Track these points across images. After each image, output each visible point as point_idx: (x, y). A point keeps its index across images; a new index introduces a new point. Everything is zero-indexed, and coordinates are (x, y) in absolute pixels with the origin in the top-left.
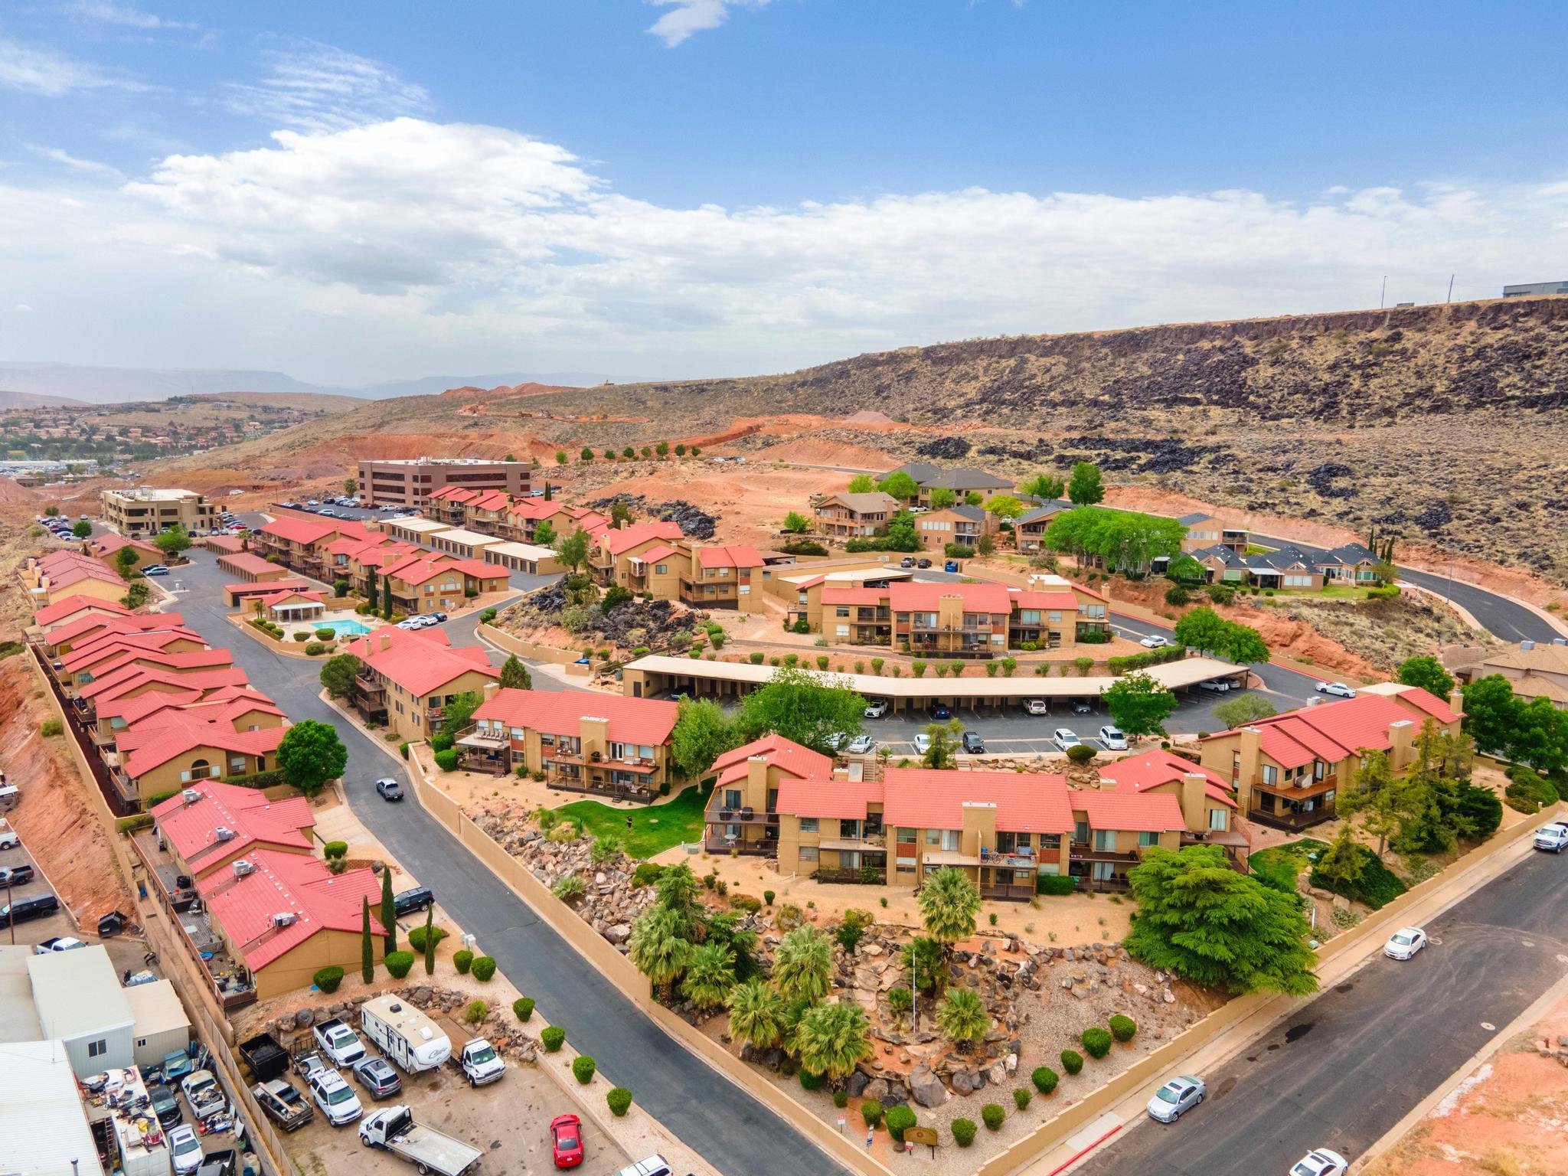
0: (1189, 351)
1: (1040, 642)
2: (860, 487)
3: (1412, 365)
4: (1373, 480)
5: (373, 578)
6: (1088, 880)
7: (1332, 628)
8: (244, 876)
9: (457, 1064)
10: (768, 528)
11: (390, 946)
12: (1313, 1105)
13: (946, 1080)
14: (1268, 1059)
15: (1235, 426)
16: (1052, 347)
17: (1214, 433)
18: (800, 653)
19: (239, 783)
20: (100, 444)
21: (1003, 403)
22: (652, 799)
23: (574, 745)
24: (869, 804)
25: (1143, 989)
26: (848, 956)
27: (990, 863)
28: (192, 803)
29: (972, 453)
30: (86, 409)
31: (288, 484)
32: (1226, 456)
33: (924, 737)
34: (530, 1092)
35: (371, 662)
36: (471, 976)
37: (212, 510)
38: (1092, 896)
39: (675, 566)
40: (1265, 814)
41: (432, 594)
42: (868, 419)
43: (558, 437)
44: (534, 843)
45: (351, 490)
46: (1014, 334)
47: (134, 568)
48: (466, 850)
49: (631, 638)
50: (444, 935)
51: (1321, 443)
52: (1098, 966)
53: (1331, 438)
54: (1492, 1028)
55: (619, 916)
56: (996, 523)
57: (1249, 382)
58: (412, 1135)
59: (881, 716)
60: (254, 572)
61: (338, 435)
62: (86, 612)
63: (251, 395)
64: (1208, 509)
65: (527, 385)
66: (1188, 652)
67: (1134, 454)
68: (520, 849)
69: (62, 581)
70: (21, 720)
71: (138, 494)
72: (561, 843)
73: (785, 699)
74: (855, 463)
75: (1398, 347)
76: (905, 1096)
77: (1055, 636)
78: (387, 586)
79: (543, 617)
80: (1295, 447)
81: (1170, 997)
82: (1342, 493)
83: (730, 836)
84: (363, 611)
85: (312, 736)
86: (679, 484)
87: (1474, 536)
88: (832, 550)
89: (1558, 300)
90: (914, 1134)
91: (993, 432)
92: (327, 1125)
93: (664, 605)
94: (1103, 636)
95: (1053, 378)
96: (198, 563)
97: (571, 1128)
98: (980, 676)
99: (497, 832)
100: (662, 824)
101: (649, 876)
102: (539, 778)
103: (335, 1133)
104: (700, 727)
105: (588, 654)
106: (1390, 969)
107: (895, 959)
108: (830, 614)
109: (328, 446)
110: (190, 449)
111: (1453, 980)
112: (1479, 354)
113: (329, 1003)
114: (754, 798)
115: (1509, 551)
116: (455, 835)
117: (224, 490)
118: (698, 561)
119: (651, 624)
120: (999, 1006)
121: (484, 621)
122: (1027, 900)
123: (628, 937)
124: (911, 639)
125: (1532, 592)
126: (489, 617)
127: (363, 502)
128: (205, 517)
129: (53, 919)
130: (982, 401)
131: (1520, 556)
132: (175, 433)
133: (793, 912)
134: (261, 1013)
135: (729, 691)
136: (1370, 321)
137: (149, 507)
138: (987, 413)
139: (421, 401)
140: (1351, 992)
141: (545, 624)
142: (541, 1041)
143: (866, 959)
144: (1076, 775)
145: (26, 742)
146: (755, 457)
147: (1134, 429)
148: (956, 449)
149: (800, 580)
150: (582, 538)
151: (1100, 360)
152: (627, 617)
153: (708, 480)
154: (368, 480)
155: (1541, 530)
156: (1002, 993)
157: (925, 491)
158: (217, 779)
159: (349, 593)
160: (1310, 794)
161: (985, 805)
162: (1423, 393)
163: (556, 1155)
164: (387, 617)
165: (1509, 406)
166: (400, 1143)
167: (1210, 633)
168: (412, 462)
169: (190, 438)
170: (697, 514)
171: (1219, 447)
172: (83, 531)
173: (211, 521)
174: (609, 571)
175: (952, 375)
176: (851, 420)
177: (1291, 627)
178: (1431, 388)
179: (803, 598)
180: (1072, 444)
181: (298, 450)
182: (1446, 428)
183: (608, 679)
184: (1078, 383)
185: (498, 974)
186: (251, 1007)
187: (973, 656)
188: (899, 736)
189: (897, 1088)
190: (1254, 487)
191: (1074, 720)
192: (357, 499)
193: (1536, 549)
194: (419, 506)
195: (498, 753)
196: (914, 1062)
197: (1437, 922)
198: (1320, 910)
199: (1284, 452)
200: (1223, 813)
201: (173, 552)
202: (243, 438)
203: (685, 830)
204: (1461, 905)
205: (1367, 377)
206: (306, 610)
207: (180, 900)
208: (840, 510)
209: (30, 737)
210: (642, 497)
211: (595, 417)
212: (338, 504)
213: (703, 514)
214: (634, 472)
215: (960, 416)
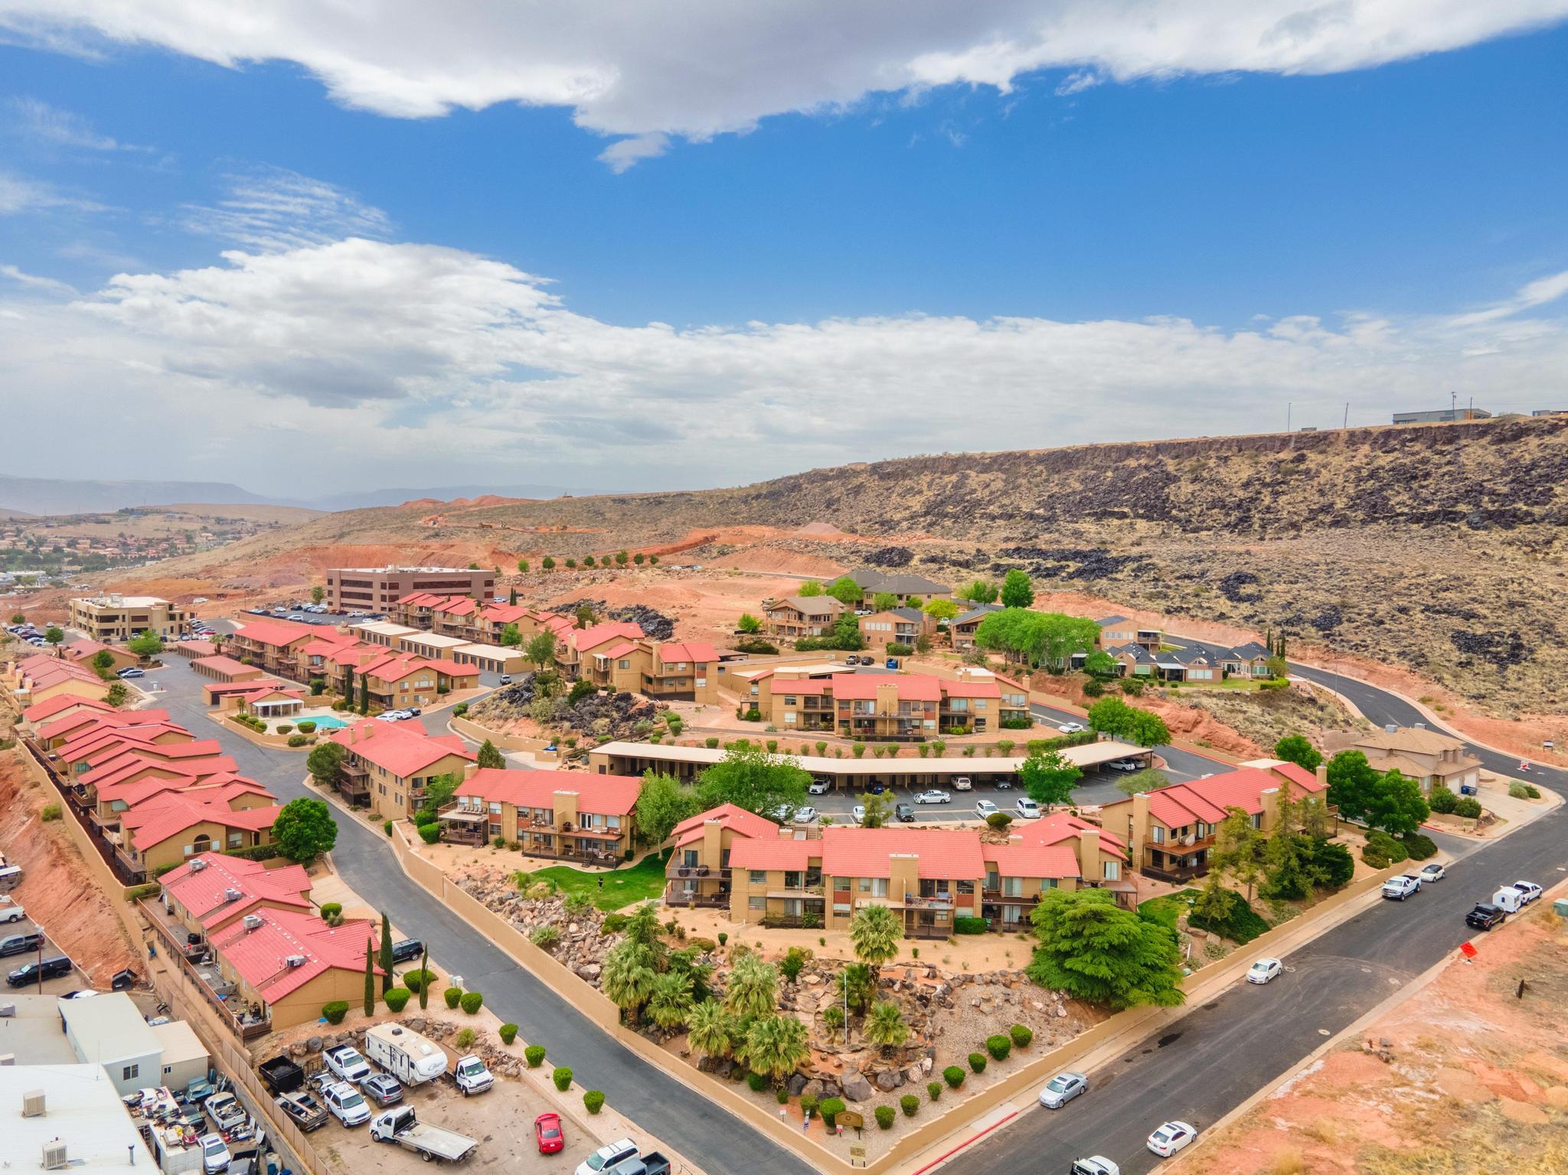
0: (1117, 469)
1: (967, 727)
2: (810, 592)
3: (1315, 483)
4: (1276, 587)
5: (349, 676)
6: (999, 922)
7: (1228, 715)
8: (254, 929)
9: (450, 1078)
10: (723, 629)
11: (388, 984)
12: (1175, 1092)
13: (872, 1080)
14: (1141, 1060)
15: (1159, 537)
16: (991, 464)
17: (1139, 544)
18: (751, 738)
19: (238, 855)
20: (47, 555)
21: (946, 516)
22: (618, 864)
23: (547, 817)
24: (809, 858)
25: (1040, 1005)
26: (791, 985)
27: (913, 906)
28: (198, 871)
29: (915, 562)
30: (34, 521)
31: (252, 593)
32: (1147, 565)
33: (860, 808)
34: (515, 1100)
35: (354, 749)
36: (460, 1010)
37: (182, 616)
38: (1001, 935)
39: (637, 662)
40: (1156, 870)
41: (406, 691)
42: (818, 530)
43: (519, 548)
44: (513, 901)
45: (318, 596)
46: (955, 453)
47: (110, 671)
48: (450, 912)
49: (596, 727)
50: (435, 979)
51: (1232, 553)
52: (1003, 989)
53: (1242, 549)
54: (1327, 1033)
55: (590, 957)
56: (933, 624)
57: (1172, 498)
58: (415, 1130)
59: (824, 793)
60: (230, 674)
61: (299, 546)
62: (75, 709)
63: (202, 506)
64: (1129, 613)
65: (487, 497)
66: (1100, 737)
67: (1063, 563)
68: (499, 907)
69: (45, 682)
70: (17, 808)
71: (108, 601)
72: (537, 900)
73: (738, 773)
74: (806, 570)
75: (1302, 467)
76: (837, 1093)
77: (980, 722)
78: (365, 684)
79: (513, 709)
80: (1209, 557)
81: (1063, 1012)
82: (1249, 598)
83: (688, 892)
84: (340, 707)
85: (307, 811)
86: (638, 589)
87: (1361, 637)
88: (782, 649)
89: (1439, 428)
90: (843, 1118)
91: (935, 543)
92: (340, 1127)
93: (627, 697)
94: (1025, 723)
95: (992, 493)
96: (172, 667)
97: (553, 1123)
98: (913, 757)
99: (478, 893)
100: (626, 884)
101: (617, 925)
102: (515, 848)
103: (347, 1132)
104: (662, 798)
105: (556, 742)
106: (1250, 991)
107: (831, 986)
108: (778, 703)
109: (290, 556)
110: (141, 560)
111: (1300, 998)
112: (1373, 475)
113: (335, 1032)
114: (709, 858)
115: (1391, 650)
116: (439, 899)
117: (188, 598)
118: (659, 656)
119: (615, 715)
120: (918, 1021)
121: (457, 714)
122: (945, 939)
123: (598, 976)
124: (852, 724)
125: (1409, 686)
126: (461, 711)
127: (331, 608)
128: (175, 624)
129: (66, 979)
130: (926, 514)
131: (1399, 654)
132: (125, 544)
133: (742, 950)
134: (275, 1042)
135: (688, 771)
136: (1278, 444)
137: (120, 614)
138: (931, 525)
139: (380, 513)
140: (1216, 1009)
141: (515, 716)
142: (525, 1059)
143: (806, 988)
144: (994, 839)
145: (24, 827)
146: (711, 565)
147: (1066, 541)
148: (900, 557)
149: (751, 674)
150: (549, 637)
151: (1035, 476)
152: (593, 708)
153: (666, 586)
154: (336, 588)
155: (1418, 631)
156: (921, 1010)
157: (869, 596)
158: (217, 852)
159: (324, 691)
160: (1192, 850)
161: (909, 856)
162: (1326, 509)
163: (540, 1142)
164: (363, 712)
165: (1398, 522)
166: (406, 1136)
167: (1118, 719)
168: (379, 570)
169: (140, 549)
170: (657, 616)
171: (1141, 557)
172: (55, 637)
173: (181, 627)
174: (575, 667)
175: (898, 490)
176: (802, 532)
177: (1192, 714)
178: (1332, 505)
179: (754, 689)
180: (1007, 553)
181: (258, 560)
182: (1343, 540)
183: (574, 764)
184: (1015, 498)
185: (483, 1008)
186: (267, 1037)
187: (907, 740)
188: (840, 809)
189: (830, 1086)
190: (1171, 593)
191: (996, 794)
192: (324, 606)
193: (1413, 648)
194: (387, 612)
195: (476, 827)
196: (844, 1066)
197: (1293, 955)
198: (1193, 945)
199: (1200, 561)
200: (1115, 865)
201: (146, 656)
202: (196, 549)
203: (648, 889)
204: (1316, 942)
205: (1276, 494)
206: (285, 706)
207: (192, 953)
208: (790, 613)
209: (28, 823)
210: (604, 602)
211: (554, 528)
212: (306, 611)
213: (662, 617)
214: (594, 579)
215: (905, 527)
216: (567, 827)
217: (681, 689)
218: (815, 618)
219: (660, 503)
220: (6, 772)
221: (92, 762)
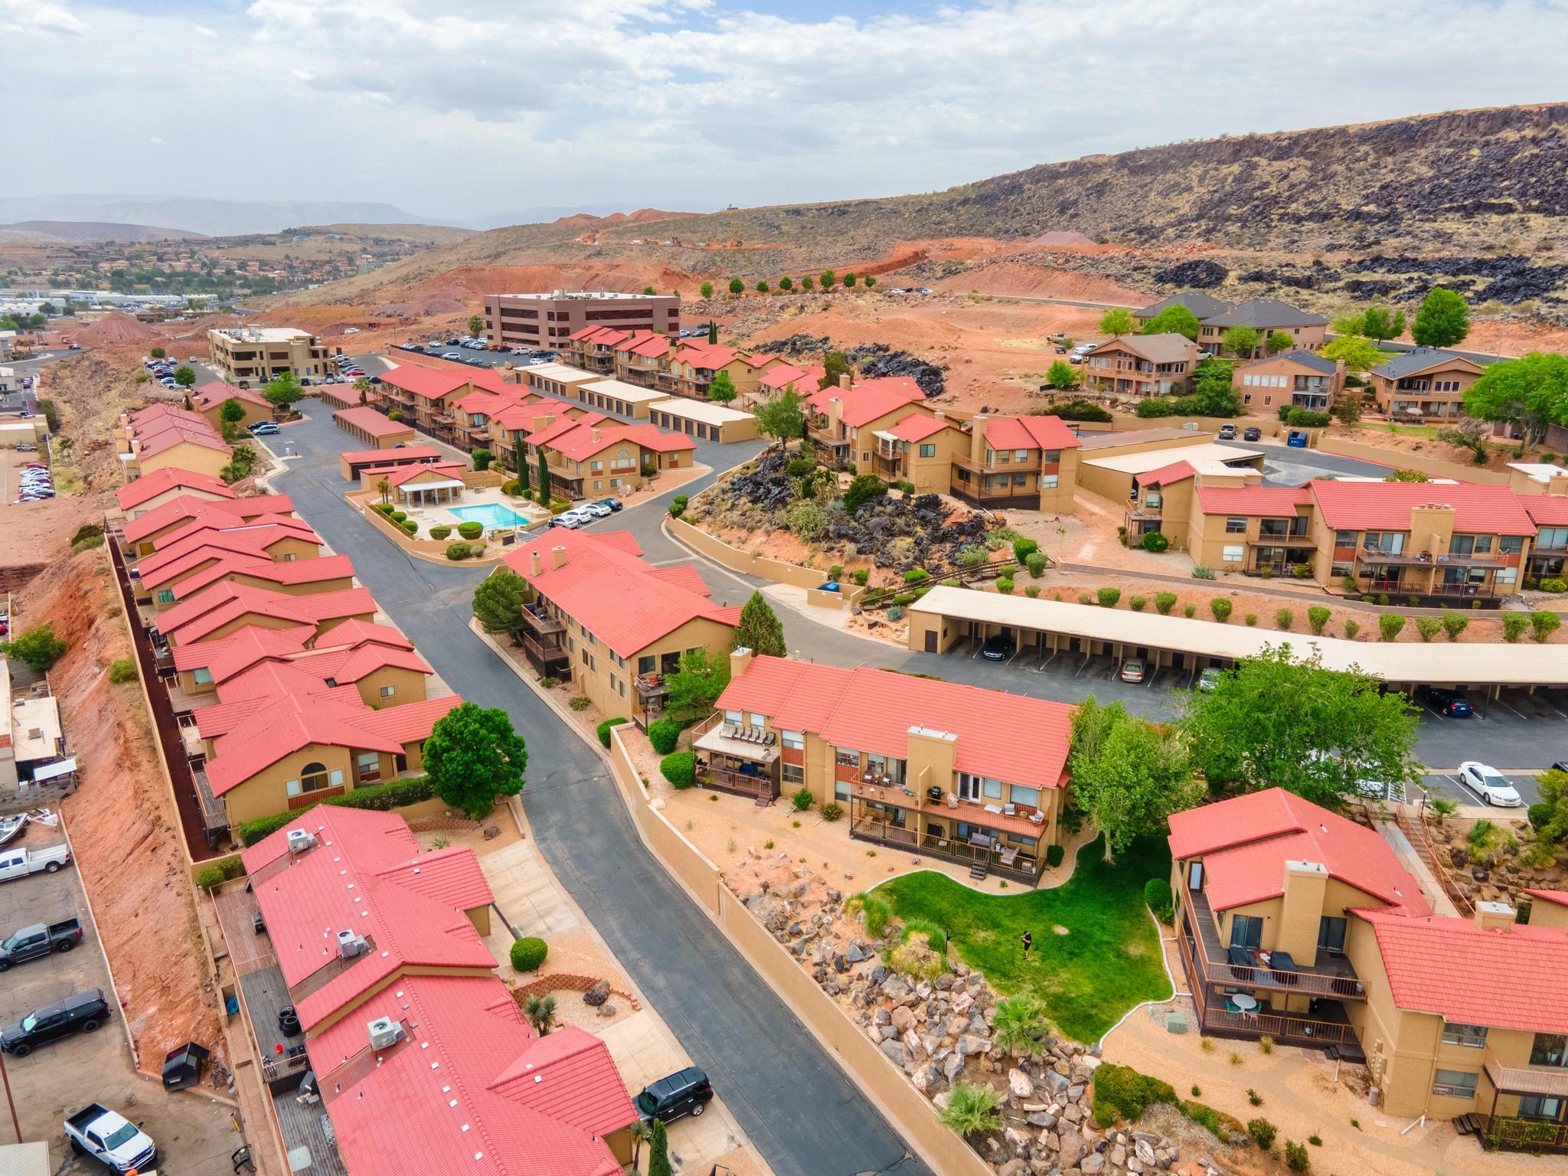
0: (1487, 144)
2: (1118, 326)
5: (521, 449)
10: (1017, 382)
16: (1290, 148)
19: (372, 804)
20: (220, 278)
21: (1228, 218)
22: (1036, 876)
23: (894, 770)
28: (303, 854)
29: (1231, 279)
30: (206, 242)
31: (406, 322)
35: (541, 586)
37: (325, 353)
39: (947, 446)
41: (600, 473)
42: (1061, 239)
43: (694, 268)
44: (865, 969)
45: (476, 329)
47: (241, 426)
49: (895, 553)
60: (376, 434)
61: (454, 267)
62: (175, 494)
63: (361, 226)
65: (643, 212)
67: (1464, 278)
68: (843, 980)
69: (155, 445)
70: (91, 648)
71: (245, 334)
72: (917, 978)
78: (542, 460)
79: (759, 514)
84: (512, 491)
85: (475, 733)
88: (1117, 414)
91: (1239, 255)
93: (933, 502)
95: (1292, 186)
96: (312, 418)
99: (789, 933)
100: (1079, 941)
102: (832, 814)
105: (836, 575)
108: (1215, 528)
109: (444, 279)
110: (305, 283)
114: (1293, 936)
116: (711, 914)
117: (339, 328)
118: (984, 440)
119: (921, 531)
121: (673, 513)
124: (1356, 572)
126: (678, 507)
127: (491, 344)
128: (319, 362)
130: (1199, 217)
132: (291, 267)
137: (257, 350)
139: (534, 230)
141: (765, 525)
145: (94, 684)
146: (943, 288)
147: (1430, 246)
148: (1209, 275)
151: (1358, 160)
152: (884, 520)
153: (902, 318)
154: (495, 318)
158: (341, 799)
159: (491, 464)
164: (544, 502)
168: (545, 297)
169: (305, 272)
170: (915, 362)
172: (186, 378)
173: (325, 365)
174: (844, 450)
175: (1158, 187)
176: (1038, 243)
179: (1152, 498)
180: (1361, 266)
181: (413, 283)
183: (875, 617)
184: (1328, 191)
187: (1471, 604)
192: (483, 340)
194: (558, 350)
195: (758, 767)
201: (284, 404)
202: (357, 272)
206: (441, 491)
208: (1122, 359)
209: (100, 677)
210: (826, 339)
211: (728, 244)
212: (463, 346)
213: (924, 363)
214: (802, 307)
215: (1172, 235)
216: (935, 796)
217: (1019, 491)
218: (1164, 368)
219: (844, 213)
220: (85, 587)
221: (178, 591)
